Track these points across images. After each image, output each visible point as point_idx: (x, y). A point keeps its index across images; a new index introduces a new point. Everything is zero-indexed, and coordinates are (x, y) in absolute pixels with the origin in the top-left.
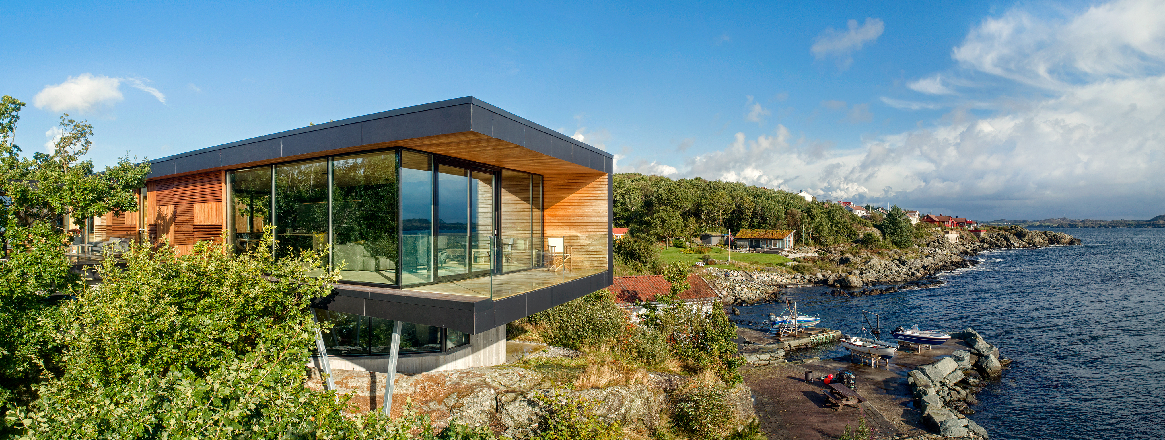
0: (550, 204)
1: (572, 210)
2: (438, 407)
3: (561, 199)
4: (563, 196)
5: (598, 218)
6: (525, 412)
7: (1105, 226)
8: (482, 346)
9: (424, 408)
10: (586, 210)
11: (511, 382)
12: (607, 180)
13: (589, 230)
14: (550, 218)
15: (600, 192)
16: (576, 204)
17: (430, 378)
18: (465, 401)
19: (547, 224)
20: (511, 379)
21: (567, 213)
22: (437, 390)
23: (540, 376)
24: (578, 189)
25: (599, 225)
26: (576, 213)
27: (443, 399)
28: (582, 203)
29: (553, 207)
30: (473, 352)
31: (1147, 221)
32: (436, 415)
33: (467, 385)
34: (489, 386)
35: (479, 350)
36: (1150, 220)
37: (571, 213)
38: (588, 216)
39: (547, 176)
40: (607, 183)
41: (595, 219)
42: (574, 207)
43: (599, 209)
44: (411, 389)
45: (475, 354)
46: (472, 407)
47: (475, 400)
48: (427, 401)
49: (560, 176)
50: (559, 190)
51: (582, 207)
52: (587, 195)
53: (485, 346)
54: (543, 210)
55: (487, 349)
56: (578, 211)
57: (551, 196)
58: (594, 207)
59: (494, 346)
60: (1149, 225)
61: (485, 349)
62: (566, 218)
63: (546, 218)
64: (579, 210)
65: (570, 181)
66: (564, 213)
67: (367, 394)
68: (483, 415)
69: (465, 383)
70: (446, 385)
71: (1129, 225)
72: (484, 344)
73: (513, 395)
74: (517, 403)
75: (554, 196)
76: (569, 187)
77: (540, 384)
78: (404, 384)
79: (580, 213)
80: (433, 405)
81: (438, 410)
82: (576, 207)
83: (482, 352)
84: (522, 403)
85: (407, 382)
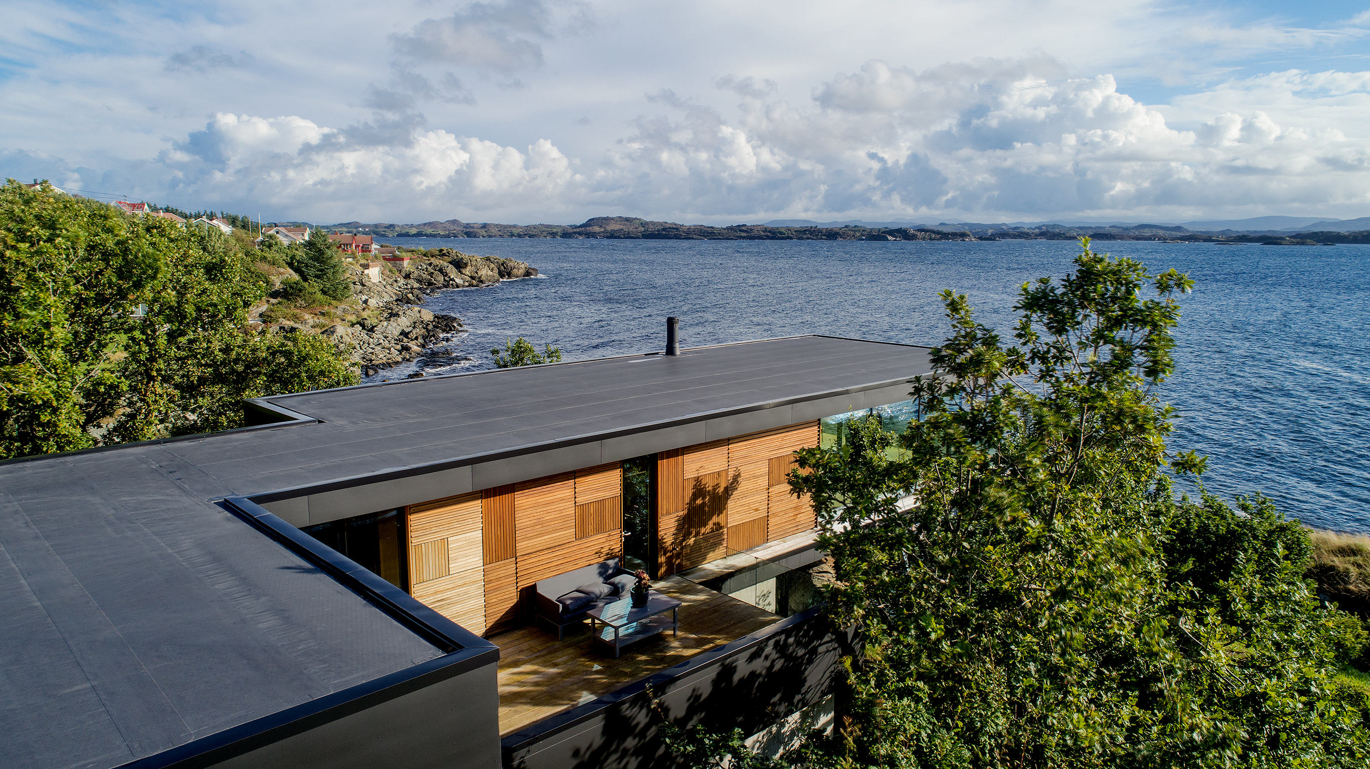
7: (519, 236)
31: (577, 227)
36: (581, 226)
60: (580, 234)
71: (554, 235)
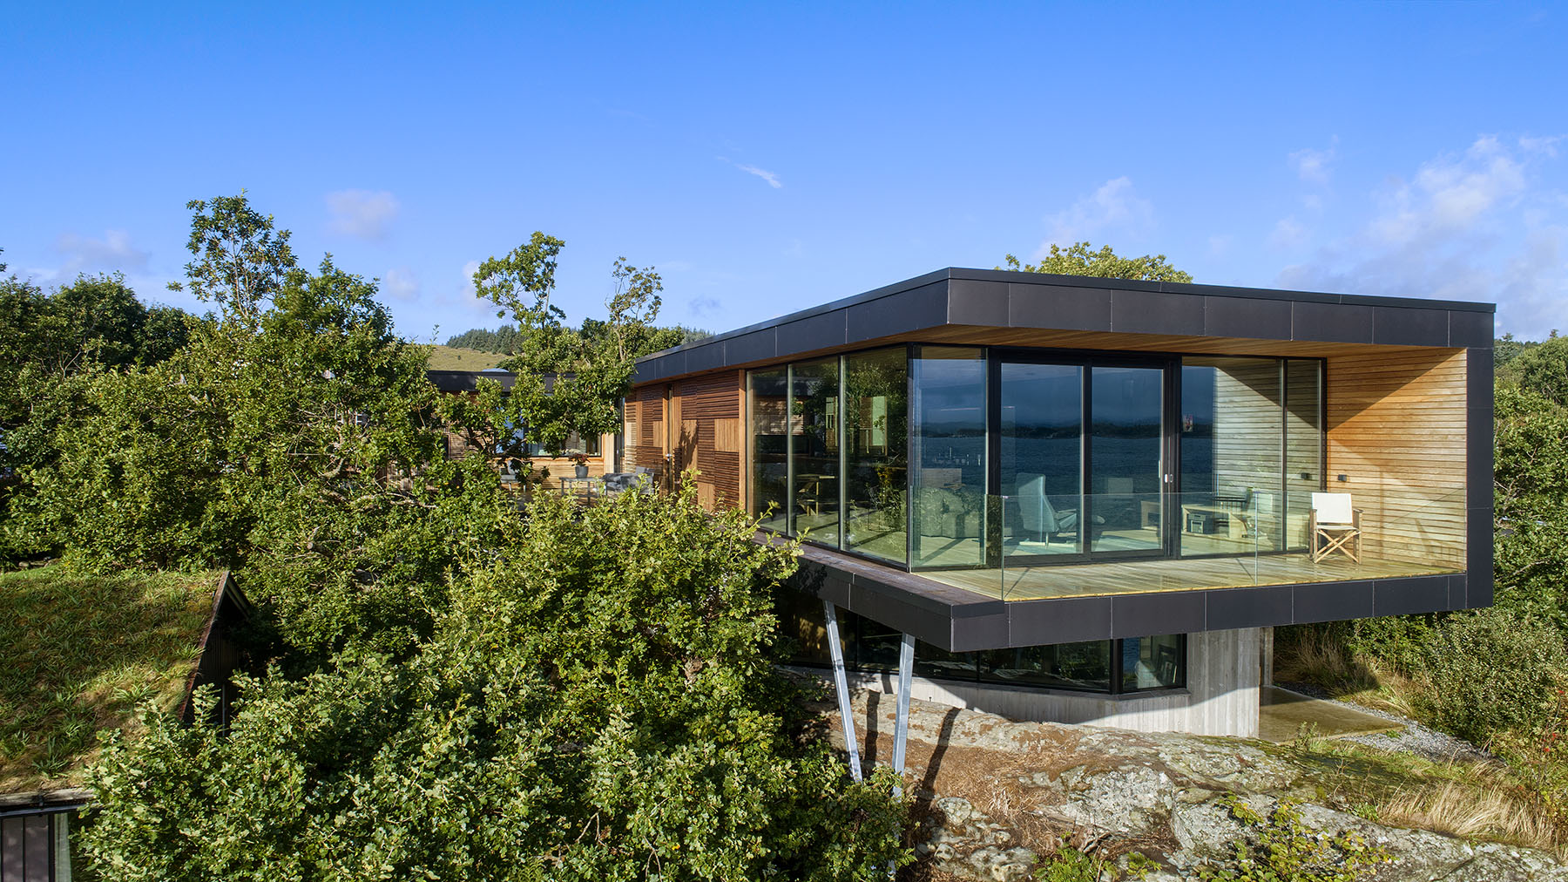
0: (1340, 419)
1: (1385, 431)
2: (1048, 782)
3: (1362, 407)
4: (1368, 400)
5: (1443, 452)
6: (1218, 830)
8: (1206, 696)
9: (1021, 780)
10: (1417, 432)
11: (1215, 770)
12: (1465, 364)
13: (1423, 477)
14: (1339, 449)
15: (1448, 392)
16: (1395, 418)
17: (1054, 734)
18: (1095, 782)
19: (1332, 461)
20: (1216, 765)
21: (1375, 437)
22: (1057, 756)
23: (1292, 773)
24: (1398, 386)
25: (1443, 466)
26: (1393, 438)
27: (1061, 771)
28: (1408, 415)
29: (1346, 424)
30: (1191, 704)
32: (1040, 795)
33: (1114, 756)
34: (1159, 766)
35: (1201, 700)
37: (1382, 438)
38: (1419, 444)
39: (1333, 360)
40: (1465, 371)
41: (1437, 453)
42: (1389, 425)
43: (1446, 431)
44: (1012, 747)
45: (1196, 707)
46: (1111, 794)
47: (1119, 784)
48: (1031, 770)
49: (1360, 358)
50: (1359, 388)
51: (1407, 425)
52: (1419, 399)
53: (1212, 695)
54: (1325, 429)
55: (1217, 701)
56: (1399, 435)
57: (1341, 402)
58: (1433, 424)
59: (1229, 696)
61: (1212, 701)
62: (1373, 450)
63: (1334, 446)
64: (1400, 431)
65: (1381, 369)
66: (1369, 437)
67: (934, 741)
68: (1137, 816)
69: (1112, 751)
70: (1077, 749)
72: (1210, 692)
73: (1208, 793)
74: (1206, 809)
75: (1349, 401)
76: (1379, 382)
77: (1286, 789)
78: (1001, 736)
79: (1404, 437)
80: (1039, 779)
81: (1047, 788)
82: (1394, 425)
83: (1206, 704)
84: (1216, 811)
85: (1006, 733)
